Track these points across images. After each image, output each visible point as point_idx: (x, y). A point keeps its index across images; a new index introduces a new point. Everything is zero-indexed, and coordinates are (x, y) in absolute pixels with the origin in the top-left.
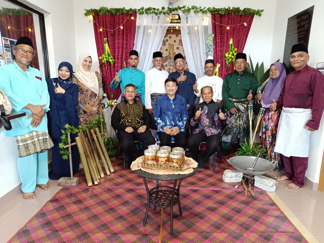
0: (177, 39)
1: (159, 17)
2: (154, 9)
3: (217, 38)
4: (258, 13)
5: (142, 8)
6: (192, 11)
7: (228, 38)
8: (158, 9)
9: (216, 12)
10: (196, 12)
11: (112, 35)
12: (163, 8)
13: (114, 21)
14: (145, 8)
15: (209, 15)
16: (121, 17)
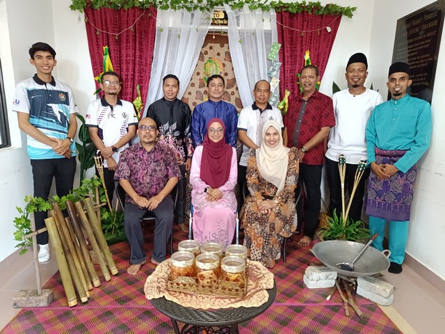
0: (223, 51)
1: (193, 15)
2: (186, 1)
3: (286, 49)
4: (348, 12)
6: (246, 6)
7: (302, 50)
8: (191, 2)
9: (284, 10)
10: (252, 8)
11: (116, 41)
13: (120, 20)
15: (273, 13)
16: (131, 12)
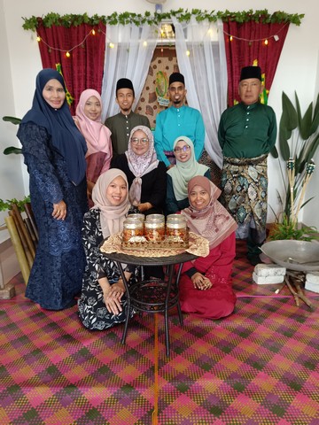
0: (171, 64)
1: (141, 30)
2: (134, 15)
4: (296, 20)
5: (115, 14)
6: (193, 18)
8: (139, 16)
9: (232, 19)
10: (199, 19)
12: (148, 14)
13: (71, 37)
14: (119, 14)
15: (220, 24)
16: (81, 29)
